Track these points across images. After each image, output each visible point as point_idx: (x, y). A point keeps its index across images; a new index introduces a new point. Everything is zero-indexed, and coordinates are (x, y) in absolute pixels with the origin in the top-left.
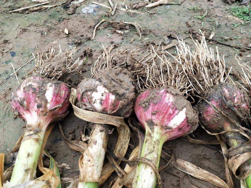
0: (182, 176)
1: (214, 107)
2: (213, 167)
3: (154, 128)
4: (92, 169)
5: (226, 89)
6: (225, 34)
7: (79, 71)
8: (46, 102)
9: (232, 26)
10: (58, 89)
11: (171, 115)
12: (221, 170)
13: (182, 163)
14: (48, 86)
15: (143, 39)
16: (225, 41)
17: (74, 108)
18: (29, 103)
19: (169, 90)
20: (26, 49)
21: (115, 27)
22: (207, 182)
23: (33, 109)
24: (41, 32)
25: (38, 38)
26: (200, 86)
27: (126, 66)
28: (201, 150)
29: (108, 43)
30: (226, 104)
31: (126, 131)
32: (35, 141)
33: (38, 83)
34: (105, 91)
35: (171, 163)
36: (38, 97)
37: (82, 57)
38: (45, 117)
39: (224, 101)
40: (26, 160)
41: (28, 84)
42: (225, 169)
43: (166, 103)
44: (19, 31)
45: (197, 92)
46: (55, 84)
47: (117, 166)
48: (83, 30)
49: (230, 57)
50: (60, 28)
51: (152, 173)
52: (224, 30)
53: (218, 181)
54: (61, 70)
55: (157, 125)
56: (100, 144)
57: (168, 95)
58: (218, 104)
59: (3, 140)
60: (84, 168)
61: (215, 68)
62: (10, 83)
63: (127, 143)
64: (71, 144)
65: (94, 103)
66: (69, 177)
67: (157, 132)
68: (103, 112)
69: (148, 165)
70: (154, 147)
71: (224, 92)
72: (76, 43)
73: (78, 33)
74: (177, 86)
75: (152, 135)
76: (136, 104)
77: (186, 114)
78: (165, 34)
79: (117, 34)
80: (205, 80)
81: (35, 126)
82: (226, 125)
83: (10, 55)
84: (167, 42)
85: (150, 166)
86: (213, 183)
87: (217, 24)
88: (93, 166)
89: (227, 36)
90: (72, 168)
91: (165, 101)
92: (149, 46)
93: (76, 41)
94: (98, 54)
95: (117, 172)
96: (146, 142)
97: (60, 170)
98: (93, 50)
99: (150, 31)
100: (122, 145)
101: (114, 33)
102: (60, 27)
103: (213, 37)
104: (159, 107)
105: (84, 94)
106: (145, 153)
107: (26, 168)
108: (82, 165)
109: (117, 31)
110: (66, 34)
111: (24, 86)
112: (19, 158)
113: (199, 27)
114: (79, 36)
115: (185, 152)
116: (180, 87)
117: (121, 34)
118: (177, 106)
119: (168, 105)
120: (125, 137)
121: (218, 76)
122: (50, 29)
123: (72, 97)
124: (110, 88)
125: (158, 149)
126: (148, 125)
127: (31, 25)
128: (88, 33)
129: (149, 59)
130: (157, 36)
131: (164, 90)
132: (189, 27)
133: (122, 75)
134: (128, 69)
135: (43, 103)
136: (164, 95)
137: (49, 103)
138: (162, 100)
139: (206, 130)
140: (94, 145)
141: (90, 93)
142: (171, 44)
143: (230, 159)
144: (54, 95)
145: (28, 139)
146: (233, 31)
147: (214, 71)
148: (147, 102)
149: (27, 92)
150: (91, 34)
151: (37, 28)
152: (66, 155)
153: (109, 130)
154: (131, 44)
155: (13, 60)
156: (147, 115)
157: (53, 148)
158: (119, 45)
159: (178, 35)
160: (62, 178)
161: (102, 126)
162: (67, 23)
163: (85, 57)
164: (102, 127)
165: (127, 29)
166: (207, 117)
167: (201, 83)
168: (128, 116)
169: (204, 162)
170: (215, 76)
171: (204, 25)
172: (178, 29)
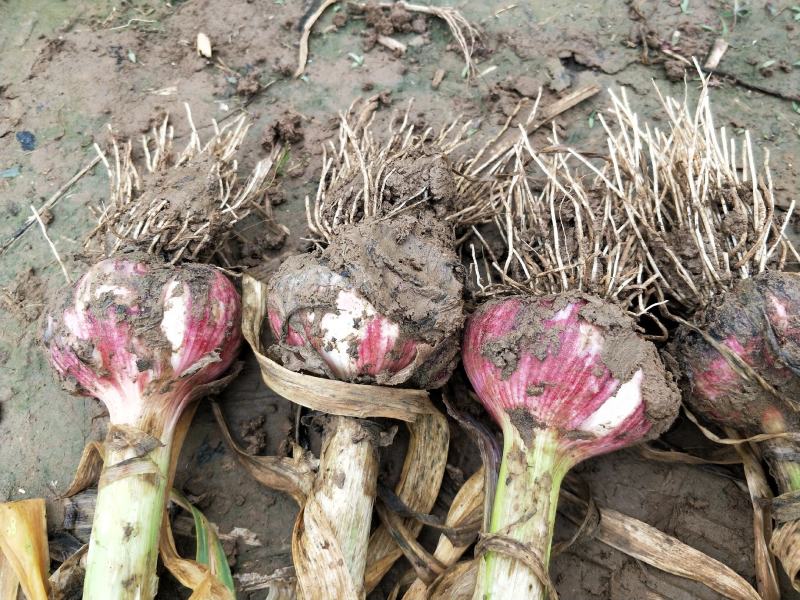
0: (618, 566)
1: (735, 360)
2: (716, 534)
3: (533, 436)
4: (338, 574)
5: (780, 301)
6: (762, 50)
7: (263, 203)
8: (168, 349)
9: (787, 14)
10: (202, 302)
11: (593, 396)
12: (741, 544)
13: (617, 522)
14: (169, 293)
15: (476, 72)
16: (765, 75)
17: (260, 362)
18: (109, 356)
19: (587, 312)
20: (71, 119)
21: (376, 25)
22: (696, 582)
23: (125, 375)
24: (116, 52)
25: (107, 78)
26: (686, 275)
27: (428, 201)
28: (680, 481)
29: (355, 89)
30: (777, 357)
31: (434, 426)
32: (143, 483)
33: (134, 286)
34: (364, 313)
35: (586, 531)
36: (140, 337)
37: (266, 148)
38: (168, 394)
39: (770, 344)
40: (123, 548)
41: (98, 293)
42: (753, 540)
43: (577, 358)
44: (39, 50)
45: (675, 294)
46: (192, 281)
47: (410, 543)
48: (263, 37)
49: (780, 140)
50: (179, 30)
51: (531, 587)
52: (757, 33)
53: (730, 581)
54: (205, 221)
55: (543, 426)
56: (355, 485)
57: (584, 329)
58: (750, 351)
59: (33, 451)
60: (312, 575)
61: (739, 211)
62: (31, 248)
63: (441, 464)
64: (258, 465)
65: (330, 348)
66: (258, 572)
67: (544, 449)
68: (360, 379)
69: (517, 563)
70: (535, 501)
71: (772, 313)
72: (242, 93)
73: (247, 51)
74: (608, 281)
75: (528, 459)
76: (471, 347)
77: (643, 390)
78: (554, 51)
79: (384, 54)
80: (705, 257)
81: (137, 431)
82: (769, 415)
83: (16, 143)
84: (560, 85)
85: (525, 564)
86: (715, 586)
87: (737, 8)
88: (341, 563)
89: (771, 57)
90: (267, 544)
91: (574, 353)
92: (500, 101)
93: (243, 85)
94: (322, 135)
95: (413, 560)
96: (508, 481)
97: (229, 553)
98: (304, 117)
99: (501, 40)
100: (423, 467)
101: (374, 46)
102: (181, 25)
103: (721, 61)
104: (555, 371)
105: (294, 317)
106: (507, 522)
107: (124, 576)
108: (306, 563)
109: (384, 40)
110: (203, 56)
111: (87, 298)
112: (97, 542)
113: (671, 20)
114: (250, 64)
115: (627, 485)
116: (618, 286)
117: (398, 52)
118: (613, 367)
119: (583, 366)
120: (432, 443)
121: (748, 242)
122: (146, 37)
123: (251, 314)
124: (384, 303)
125: (549, 504)
126: (512, 421)
127: (77, 21)
128: (281, 49)
129: (500, 153)
130: (524, 59)
131: (570, 308)
132: (637, 20)
133: (419, 243)
134: (435, 211)
135: (157, 353)
136: (570, 331)
137: (176, 352)
138: (565, 348)
139: (701, 427)
140: (336, 489)
141: (313, 314)
142: (576, 94)
143: (780, 528)
144: (191, 325)
145: (120, 478)
146: (791, 35)
147: (737, 222)
148: (511, 350)
149: (100, 321)
150: (294, 53)
151: (100, 37)
152: (244, 503)
153: (382, 434)
154: (435, 93)
155: (29, 161)
156: (509, 392)
157: (200, 479)
158: (395, 96)
159: (598, 52)
160: (238, 576)
161: (358, 423)
162: (202, 9)
163: (279, 146)
164: (360, 427)
165: (417, 33)
166: (710, 390)
167: (691, 264)
168: (441, 383)
169: (688, 518)
170: (738, 240)
171: (691, 12)
172: (600, 27)
